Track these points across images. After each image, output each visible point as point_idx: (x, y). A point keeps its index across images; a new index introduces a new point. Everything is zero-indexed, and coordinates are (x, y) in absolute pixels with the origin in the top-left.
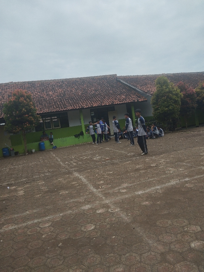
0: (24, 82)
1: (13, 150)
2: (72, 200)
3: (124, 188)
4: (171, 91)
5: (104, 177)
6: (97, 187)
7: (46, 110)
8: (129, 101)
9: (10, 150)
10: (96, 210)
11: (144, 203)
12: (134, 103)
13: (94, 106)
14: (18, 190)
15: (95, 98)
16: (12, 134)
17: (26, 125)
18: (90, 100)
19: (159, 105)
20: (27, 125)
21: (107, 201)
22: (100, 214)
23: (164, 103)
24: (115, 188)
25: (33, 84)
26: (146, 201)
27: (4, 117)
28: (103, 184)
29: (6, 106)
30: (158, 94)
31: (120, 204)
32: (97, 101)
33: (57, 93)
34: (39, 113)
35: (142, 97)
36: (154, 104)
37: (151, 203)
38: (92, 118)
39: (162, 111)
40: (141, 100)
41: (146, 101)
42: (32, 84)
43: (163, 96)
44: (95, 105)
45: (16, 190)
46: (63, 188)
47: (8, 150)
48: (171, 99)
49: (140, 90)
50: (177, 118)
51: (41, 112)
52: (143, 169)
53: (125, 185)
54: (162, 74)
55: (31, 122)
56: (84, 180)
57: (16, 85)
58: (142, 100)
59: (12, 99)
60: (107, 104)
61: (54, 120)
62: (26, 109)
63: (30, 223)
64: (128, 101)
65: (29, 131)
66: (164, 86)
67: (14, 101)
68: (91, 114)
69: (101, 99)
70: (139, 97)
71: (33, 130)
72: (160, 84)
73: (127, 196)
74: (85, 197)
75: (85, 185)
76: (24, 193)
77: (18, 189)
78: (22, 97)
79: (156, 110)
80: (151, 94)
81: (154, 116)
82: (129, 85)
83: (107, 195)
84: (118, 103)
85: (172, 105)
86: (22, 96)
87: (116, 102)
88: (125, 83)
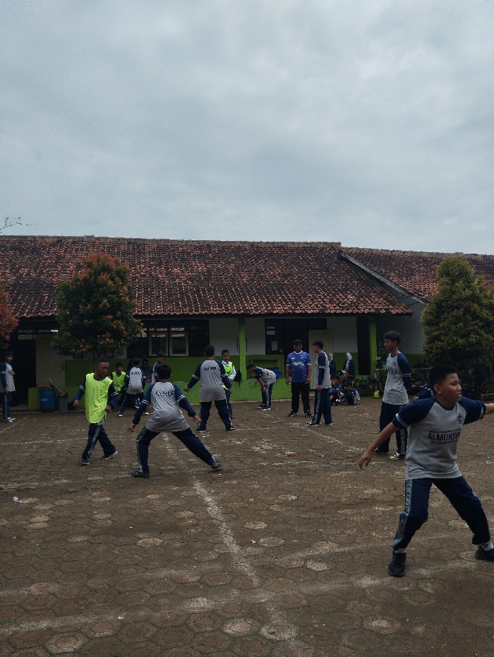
0: (119, 239)
1: (66, 396)
2: (164, 573)
3: (321, 559)
4: (478, 297)
5: (268, 509)
6: (244, 538)
7: (159, 309)
8: (365, 309)
9: (59, 397)
10: (225, 620)
11: (375, 624)
12: (376, 316)
13: (275, 312)
14: (35, 510)
15: (281, 294)
16: (71, 358)
17: (105, 340)
18: (266, 297)
19: (443, 328)
20: (107, 340)
21: (263, 597)
22: (234, 638)
23: (456, 324)
24: (294, 551)
25: (138, 246)
26: (383, 615)
27: (57, 314)
28: (265, 533)
29: (66, 289)
30: (442, 301)
31: (301, 613)
32: (285, 300)
33: (192, 271)
34: (140, 313)
35: (400, 303)
36: (429, 323)
37: (398, 625)
38: (269, 340)
39: (449, 345)
40: (397, 311)
41: (410, 314)
42: (136, 247)
43: (453, 308)
44: (279, 309)
45: (30, 510)
46: (149, 526)
47: (55, 394)
48: (475, 316)
49: (396, 285)
50: (488, 369)
51: (146, 313)
52: (383, 503)
53: (326, 548)
54: (457, 254)
55: (116, 334)
56: (214, 510)
57: (101, 243)
58: (400, 311)
59: (83, 274)
60: (309, 312)
61: (174, 336)
62: (111, 301)
63: (26, 626)
64: (363, 309)
65: (110, 354)
66: (459, 282)
67: (85, 280)
68: (266, 330)
69: (294, 297)
70: (391, 303)
71: (120, 353)
72: (448, 275)
73: (324, 587)
74: (205, 567)
75: (213, 526)
76: (47, 522)
77: (36, 508)
78: (104, 272)
79: (433, 340)
80: (423, 300)
81: (428, 354)
82: (368, 271)
83: (267, 570)
84: (338, 312)
85: (477, 333)
86: (106, 269)
87: (331, 309)
88: (358, 264)
